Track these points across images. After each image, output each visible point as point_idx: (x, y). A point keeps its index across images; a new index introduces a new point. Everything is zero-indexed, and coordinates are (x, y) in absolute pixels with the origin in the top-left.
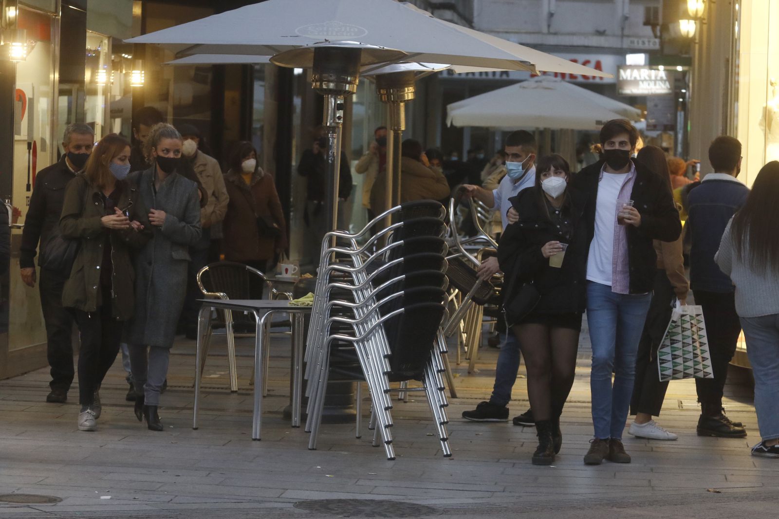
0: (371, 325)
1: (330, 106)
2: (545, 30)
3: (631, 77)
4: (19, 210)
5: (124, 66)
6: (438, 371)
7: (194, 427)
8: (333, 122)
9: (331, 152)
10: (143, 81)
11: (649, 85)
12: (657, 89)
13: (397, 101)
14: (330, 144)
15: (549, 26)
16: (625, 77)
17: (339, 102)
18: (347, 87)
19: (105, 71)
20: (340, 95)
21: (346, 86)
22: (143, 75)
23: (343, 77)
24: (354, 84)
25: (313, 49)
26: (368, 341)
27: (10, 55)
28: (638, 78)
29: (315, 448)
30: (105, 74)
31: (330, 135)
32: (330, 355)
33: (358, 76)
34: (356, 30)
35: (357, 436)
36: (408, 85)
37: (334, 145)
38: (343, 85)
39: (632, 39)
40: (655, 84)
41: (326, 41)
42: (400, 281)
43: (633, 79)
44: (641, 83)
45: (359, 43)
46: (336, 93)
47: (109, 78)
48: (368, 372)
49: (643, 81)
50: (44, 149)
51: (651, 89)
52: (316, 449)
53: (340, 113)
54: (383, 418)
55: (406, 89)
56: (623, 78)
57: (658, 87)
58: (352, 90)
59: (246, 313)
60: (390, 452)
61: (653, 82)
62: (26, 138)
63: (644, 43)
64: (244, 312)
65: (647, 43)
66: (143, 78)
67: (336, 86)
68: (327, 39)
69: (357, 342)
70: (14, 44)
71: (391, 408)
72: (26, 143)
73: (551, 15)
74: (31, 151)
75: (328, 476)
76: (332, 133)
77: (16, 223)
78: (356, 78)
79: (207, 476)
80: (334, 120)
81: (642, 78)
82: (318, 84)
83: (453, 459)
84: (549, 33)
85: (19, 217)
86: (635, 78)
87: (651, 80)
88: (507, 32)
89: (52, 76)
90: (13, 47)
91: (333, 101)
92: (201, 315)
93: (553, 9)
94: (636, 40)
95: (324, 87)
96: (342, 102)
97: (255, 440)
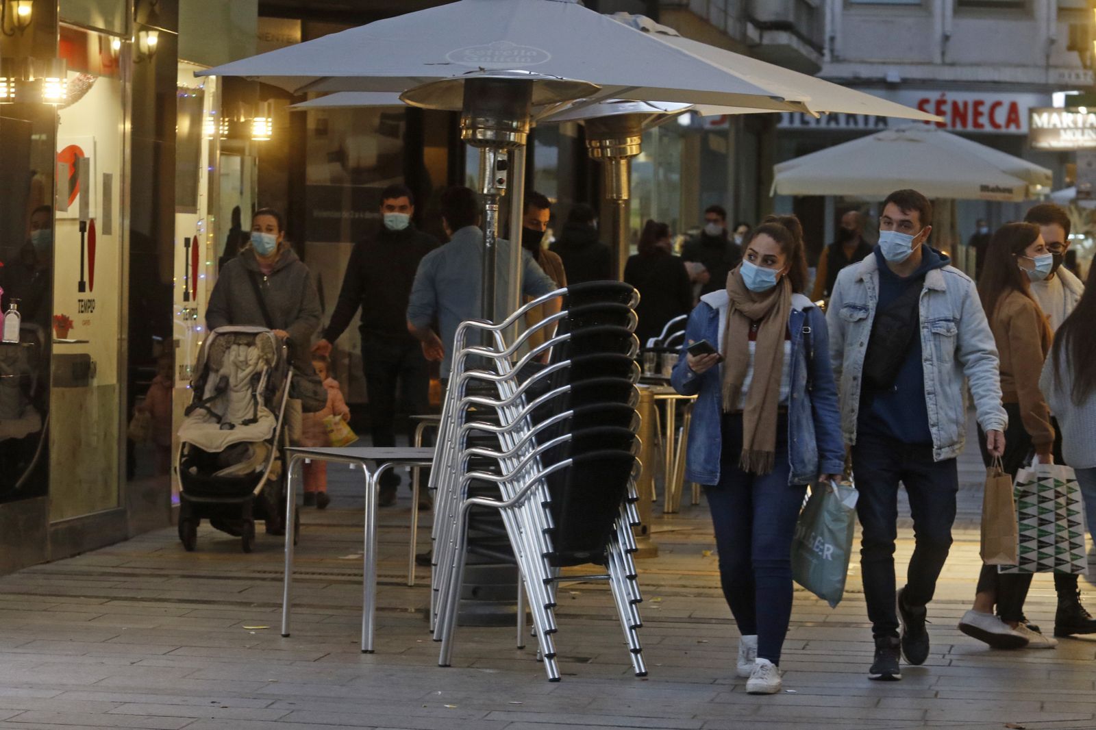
0: (524, 483)
1: (488, 164)
2: (938, 59)
3: (1049, 123)
4: (70, 319)
5: (242, 111)
6: (627, 552)
7: (283, 633)
8: (492, 187)
9: (490, 232)
10: (270, 133)
11: (1074, 135)
12: (1086, 141)
13: (615, 158)
14: (488, 219)
15: (943, 54)
16: (1040, 124)
17: (499, 159)
18: (512, 137)
19: (212, 118)
20: (502, 148)
21: (510, 135)
22: (270, 124)
23: (506, 121)
24: (522, 132)
25: (463, 82)
26: (520, 507)
27: (42, 96)
28: (1059, 125)
29: (448, 663)
30: (213, 123)
31: (487, 206)
32: (469, 528)
33: (528, 120)
34: (535, 54)
35: (519, 645)
36: (630, 134)
37: (494, 220)
38: (506, 134)
39: (1061, 71)
40: (1083, 134)
41: (481, 69)
42: (565, 420)
43: (1051, 126)
44: (1062, 132)
45: (528, 72)
46: (496, 145)
47: (218, 129)
48: (521, 552)
49: (1065, 129)
50: (107, 230)
51: (1077, 141)
52: (449, 666)
53: (503, 175)
54: (542, 621)
55: (629, 139)
56: (1036, 124)
57: (1086, 137)
58: (519, 141)
59: (352, 466)
60: (551, 669)
61: (1080, 131)
62: (77, 215)
63: (1078, 76)
64: (349, 465)
65: (1082, 76)
66: (271, 128)
67: (496, 134)
68: (482, 67)
69: (505, 508)
70: (47, 79)
71: (554, 605)
72: (78, 222)
73: (946, 38)
74: (86, 234)
75: (448, 706)
76: (491, 204)
77: (66, 338)
78: (524, 123)
79: (267, 707)
80: (493, 184)
81: (1065, 126)
82: (470, 132)
83: (647, 680)
84: (944, 64)
85: (70, 330)
86: (1055, 125)
87: (1076, 128)
88: (884, 63)
89: (121, 127)
90: (47, 85)
91: (492, 155)
92: (293, 470)
93: (949, 29)
94: (1066, 72)
95: (479, 137)
96: (505, 158)
97: (365, 652)
